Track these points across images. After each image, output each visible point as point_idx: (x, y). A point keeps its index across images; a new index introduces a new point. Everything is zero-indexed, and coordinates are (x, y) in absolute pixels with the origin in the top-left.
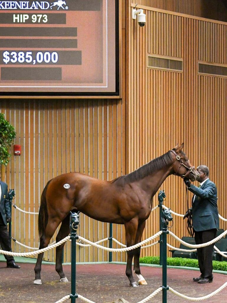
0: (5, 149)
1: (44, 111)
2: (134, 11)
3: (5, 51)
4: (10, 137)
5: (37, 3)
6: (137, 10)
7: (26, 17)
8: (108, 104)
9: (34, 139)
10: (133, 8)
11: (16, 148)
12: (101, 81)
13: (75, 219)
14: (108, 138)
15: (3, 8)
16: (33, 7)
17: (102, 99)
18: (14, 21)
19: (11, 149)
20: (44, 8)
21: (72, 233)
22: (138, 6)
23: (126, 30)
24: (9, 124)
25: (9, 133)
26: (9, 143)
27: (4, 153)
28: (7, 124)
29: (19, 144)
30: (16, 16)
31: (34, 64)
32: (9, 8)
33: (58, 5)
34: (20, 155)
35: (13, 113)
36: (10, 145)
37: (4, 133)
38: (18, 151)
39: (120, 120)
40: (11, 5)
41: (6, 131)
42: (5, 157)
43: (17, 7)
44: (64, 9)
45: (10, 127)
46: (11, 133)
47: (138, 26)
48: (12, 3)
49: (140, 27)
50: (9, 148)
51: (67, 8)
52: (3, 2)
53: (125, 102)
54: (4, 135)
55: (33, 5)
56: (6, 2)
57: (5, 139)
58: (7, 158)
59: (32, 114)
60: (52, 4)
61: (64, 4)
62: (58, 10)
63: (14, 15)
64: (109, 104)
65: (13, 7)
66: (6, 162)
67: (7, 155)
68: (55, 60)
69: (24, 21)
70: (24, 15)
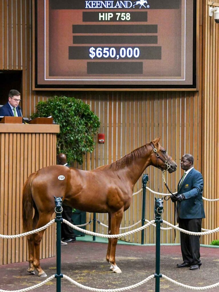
0: (90, 138)
1: (126, 103)
2: (211, 9)
3: (91, 47)
4: (95, 127)
5: (121, 2)
6: (213, 8)
7: (110, 15)
8: (185, 95)
9: (117, 128)
10: (210, 6)
11: (100, 136)
12: (179, 75)
13: (160, 205)
14: (185, 127)
15: (90, 7)
16: (118, 6)
17: (180, 91)
18: (100, 19)
19: (95, 138)
20: (127, 7)
21: (157, 217)
22: (214, 4)
23: (203, 26)
24: (94, 114)
25: (94, 123)
26: (94, 132)
27: (90, 141)
28: (92, 114)
29: (103, 133)
30: (102, 15)
31: (118, 58)
32: (95, 7)
33: (140, 4)
34: (103, 143)
35: (98, 104)
36: (95, 134)
37: (89, 123)
38: (102, 140)
39: (197, 111)
40: (97, 4)
41: (92, 121)
42: (90, 145)
43: (103, 6)
44: (146, 7)
45: (95, 117)
46: (96, 123)
47: (215, 22)
48: (98, 3)
49: (216, 24)
50: (94, 137)
51: (148, 6)
52: (90, 2)
53: (201, 94)
54: (89, 125)
55: (118, 4)
56: (92, 2)
57: (90, 128)
58: (92, 146)
59: (115, 106)
60: (134, 3)
61: (145, 3)
62: (140, 9)
63: (100, 14)
64: (187, 96)
65: (99, 6)
66: (92, 150)
67: (92, 143)
68: (136, 55)
69: (109, 19)
70: (109, 14)
